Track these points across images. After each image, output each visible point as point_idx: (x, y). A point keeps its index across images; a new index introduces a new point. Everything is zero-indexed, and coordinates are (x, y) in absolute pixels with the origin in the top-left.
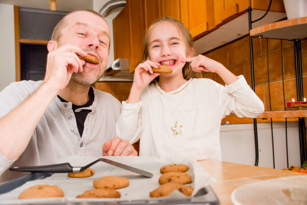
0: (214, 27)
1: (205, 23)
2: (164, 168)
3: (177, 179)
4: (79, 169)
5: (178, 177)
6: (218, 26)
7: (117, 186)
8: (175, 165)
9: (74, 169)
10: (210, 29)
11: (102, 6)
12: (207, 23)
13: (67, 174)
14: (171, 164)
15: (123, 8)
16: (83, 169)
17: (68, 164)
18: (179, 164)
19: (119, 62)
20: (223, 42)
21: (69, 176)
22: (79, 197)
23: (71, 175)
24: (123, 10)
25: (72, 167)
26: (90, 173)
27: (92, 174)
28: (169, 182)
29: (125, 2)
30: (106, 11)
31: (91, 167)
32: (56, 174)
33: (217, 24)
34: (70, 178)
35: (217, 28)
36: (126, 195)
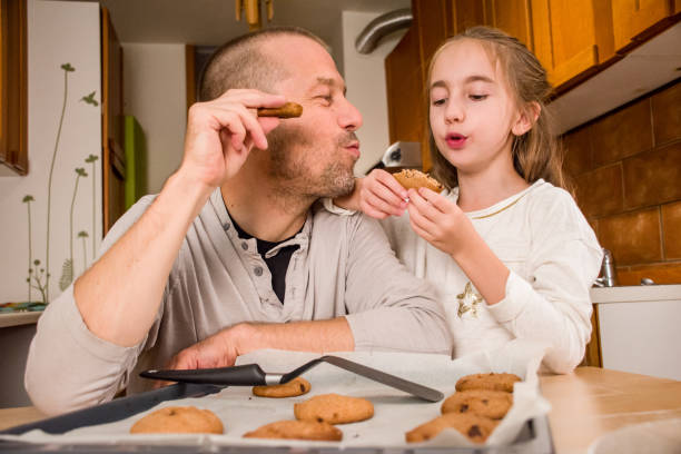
0: (614, 55)
1: (590, 48)
2: (465, 382)
3: (480, 404)
4: (278, 378)
5: (485, 401)
6: (623, 53)
7: (341, 417)
8: (492, 374)
9: (268, 379)
10: (601, 61)
11: (361, 30)
12: (596, 48)
13: (251, 388)
14: (482, 372)
15: (405, 31)
16: (287, 378)
17: (257, 367)
18: (500, 372)
19: (399, 150)
20: (639, 90)
21: (255, 394)
22: (248, 435)
23: (260, 390)
24: (408, 35)
25: (264, 374)
26: (298, 389)
27: (304, 390)
28: (462, 411)
29: (409, 17)
30: (370, 39)
31: (304, 376)
32: (230, 388)
33: (619, 46)
34: (254, 398)
35: (622, 58)
36: (357, 436)
